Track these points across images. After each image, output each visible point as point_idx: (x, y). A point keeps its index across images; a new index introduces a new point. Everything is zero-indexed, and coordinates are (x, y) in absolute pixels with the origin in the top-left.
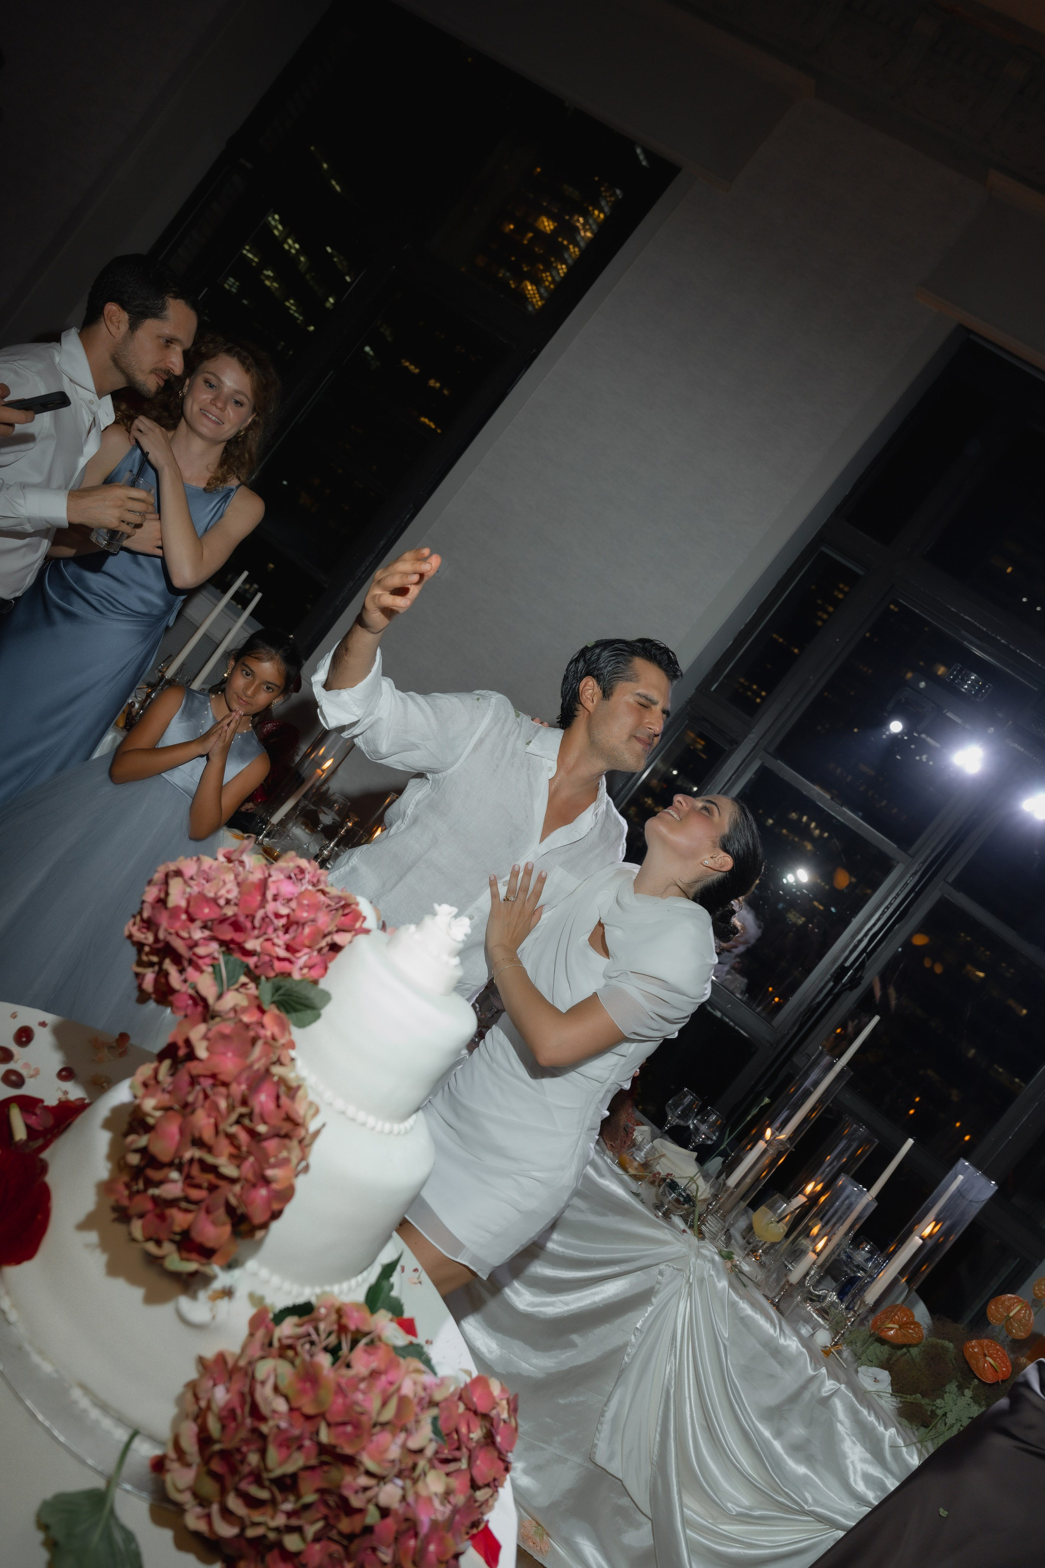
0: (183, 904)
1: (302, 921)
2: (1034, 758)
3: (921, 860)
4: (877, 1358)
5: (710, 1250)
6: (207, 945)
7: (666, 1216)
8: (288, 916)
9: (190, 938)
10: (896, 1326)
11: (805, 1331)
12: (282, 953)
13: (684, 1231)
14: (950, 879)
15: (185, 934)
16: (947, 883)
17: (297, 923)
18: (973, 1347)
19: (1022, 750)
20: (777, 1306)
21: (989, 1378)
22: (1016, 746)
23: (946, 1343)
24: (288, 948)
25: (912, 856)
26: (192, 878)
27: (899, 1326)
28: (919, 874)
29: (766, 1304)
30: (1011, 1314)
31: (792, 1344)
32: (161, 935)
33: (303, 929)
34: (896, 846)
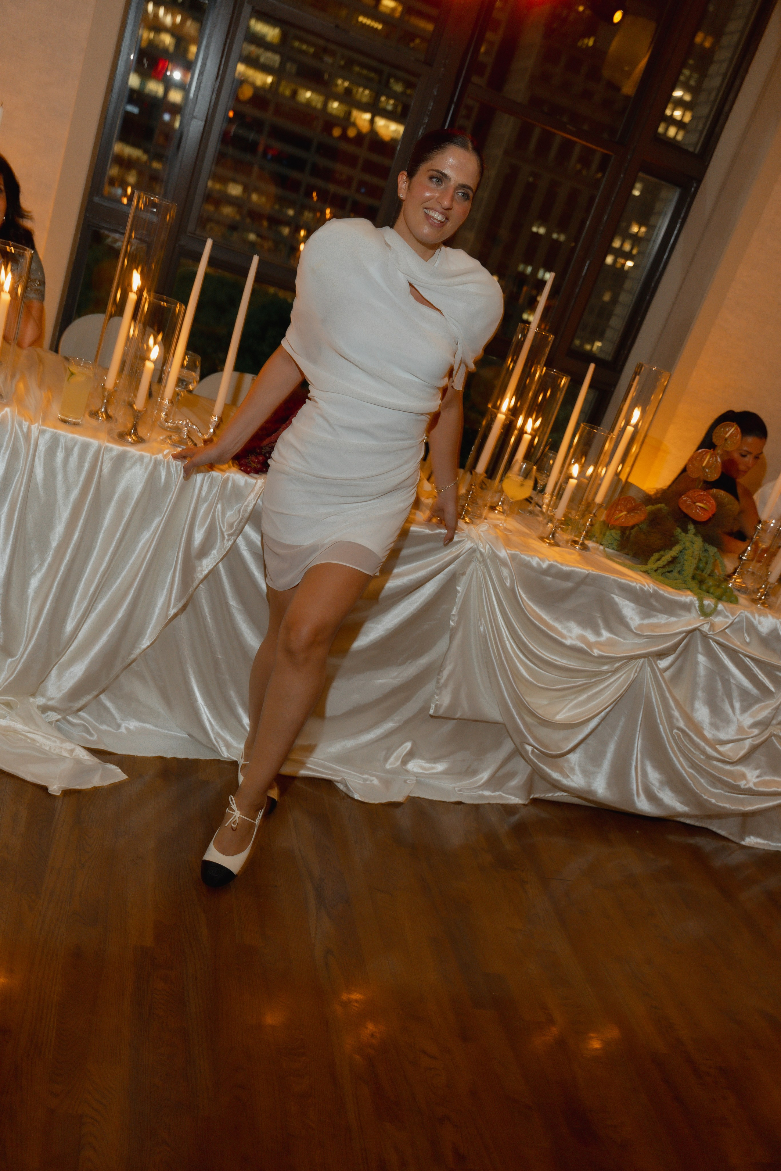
4: (615, 539)
10: (625, 513)
18: (686, 501)
21: (703, 517)
23: (659, 505)
30: (704, 464)
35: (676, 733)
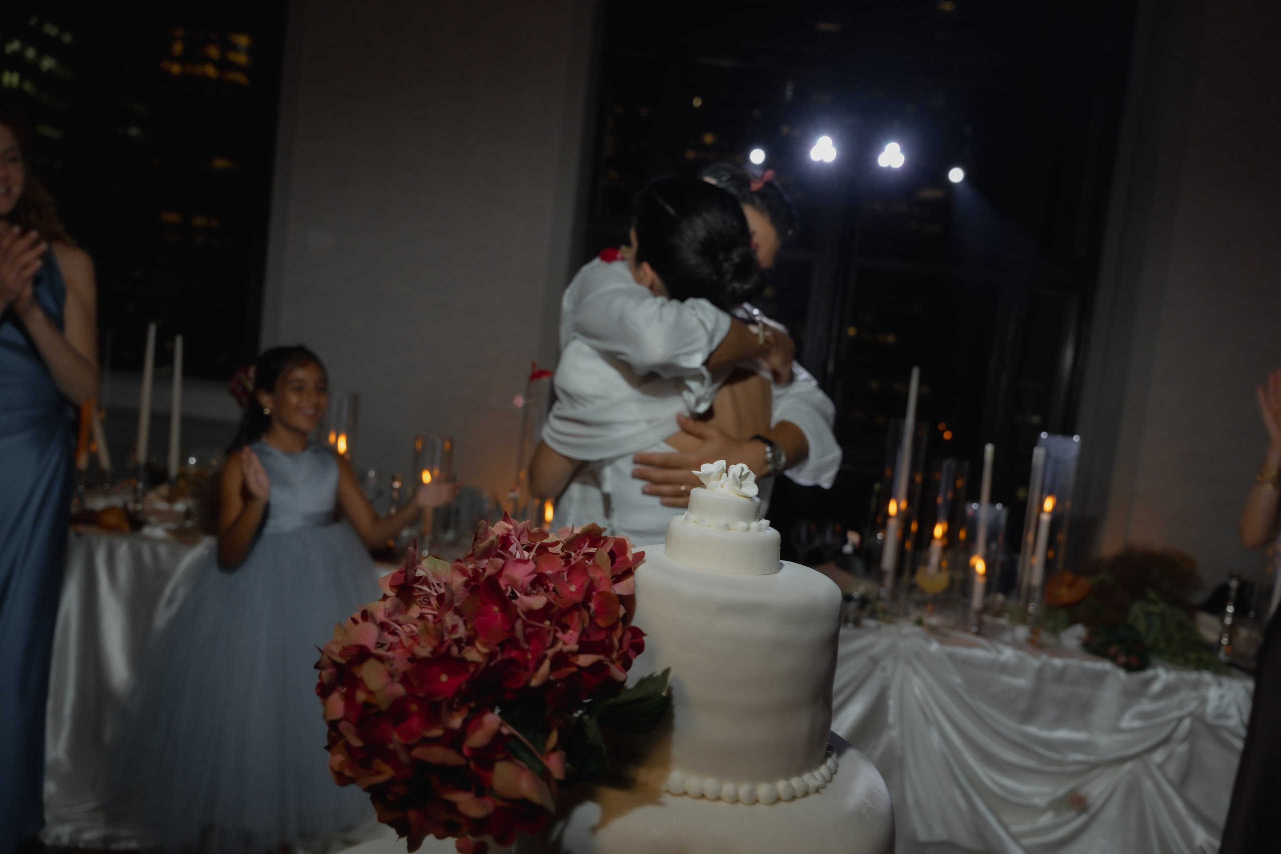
0: (400, 690)
1: (579, 599)
3: (829, 250)
5: (907, 628)
6: (480, 725)
7: (857, 623)
8: (549, 605)
9: (449, 731)
11: (1007, 637)
12: (585, 660)
13: (878, 627)
15: (437, 732)
17: (575, 607)
20: (978, 634)
24: (585, 647)
25: (821, 252)
26: (380, 645)
28: (835, 258)
29: (970, 637)
31: (1008, 654)
32: (404, 758)
33: (588, 609)
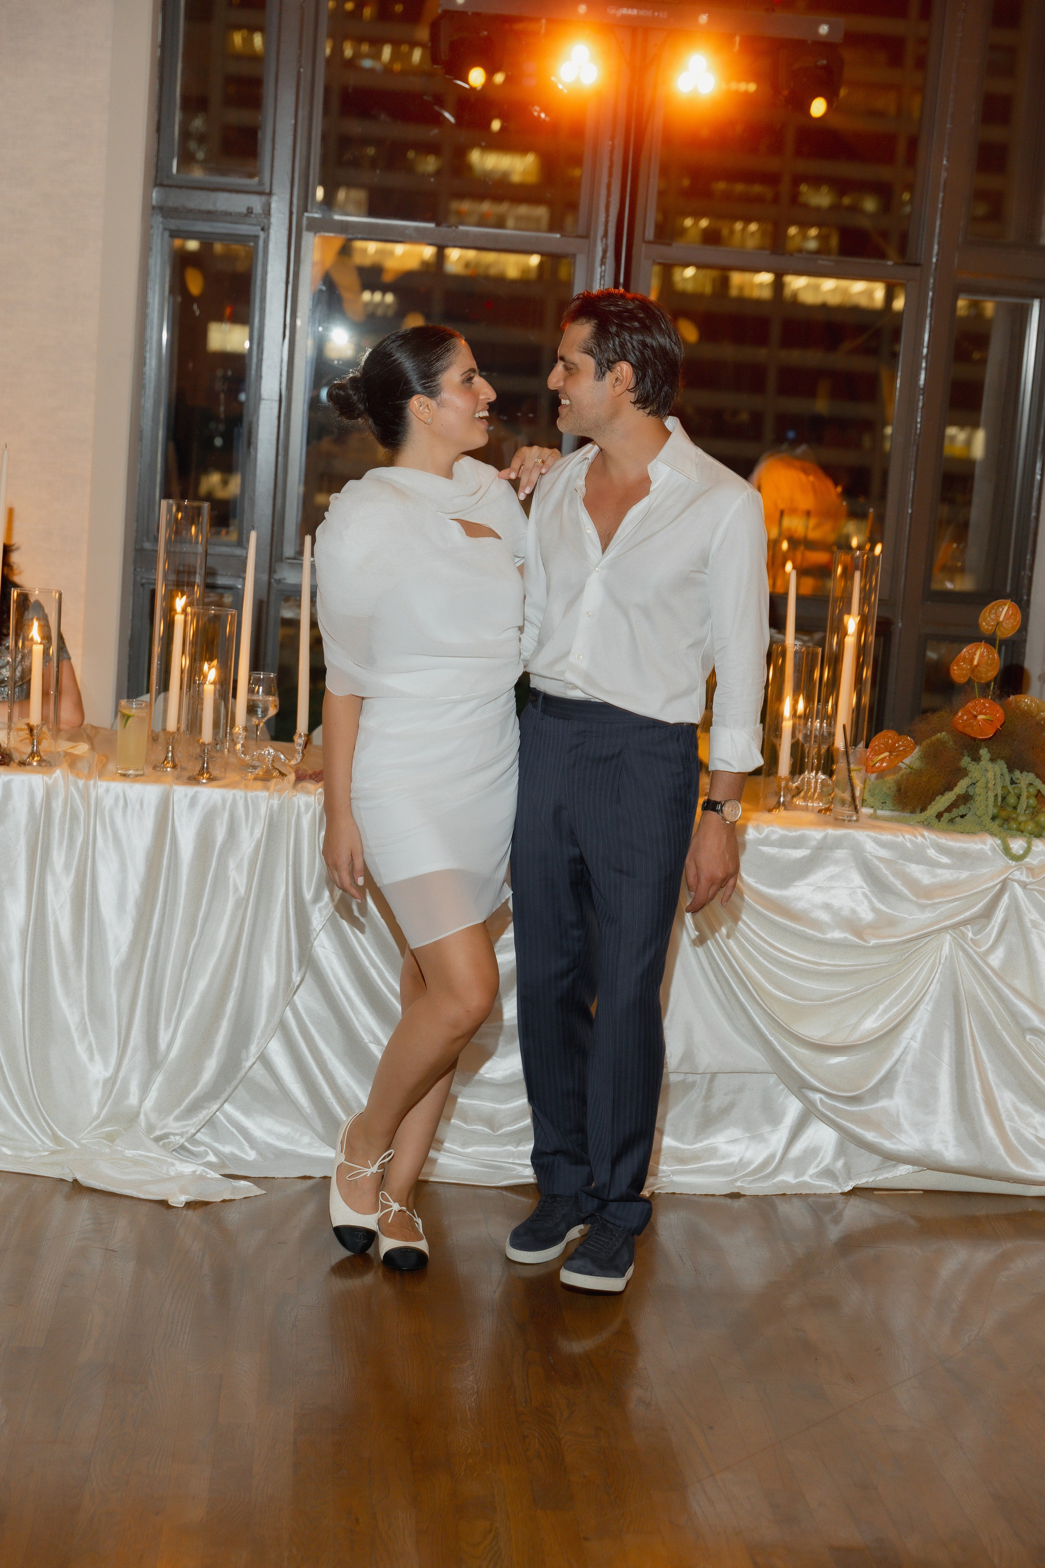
2: (656, 14)
3: (600, 232)
10: (887, 754)
14: (650, 234)
16: (649, 242)
18: (962, 720)
19: (634, 12)
21: (991, 731)
22: (625, 11)
23: (939, 735)
25: (586, 236)
27: (890, 752)
28: (611, 254)
30: (975, 663)
34: (558, 236)
35: (1030, 1039)
